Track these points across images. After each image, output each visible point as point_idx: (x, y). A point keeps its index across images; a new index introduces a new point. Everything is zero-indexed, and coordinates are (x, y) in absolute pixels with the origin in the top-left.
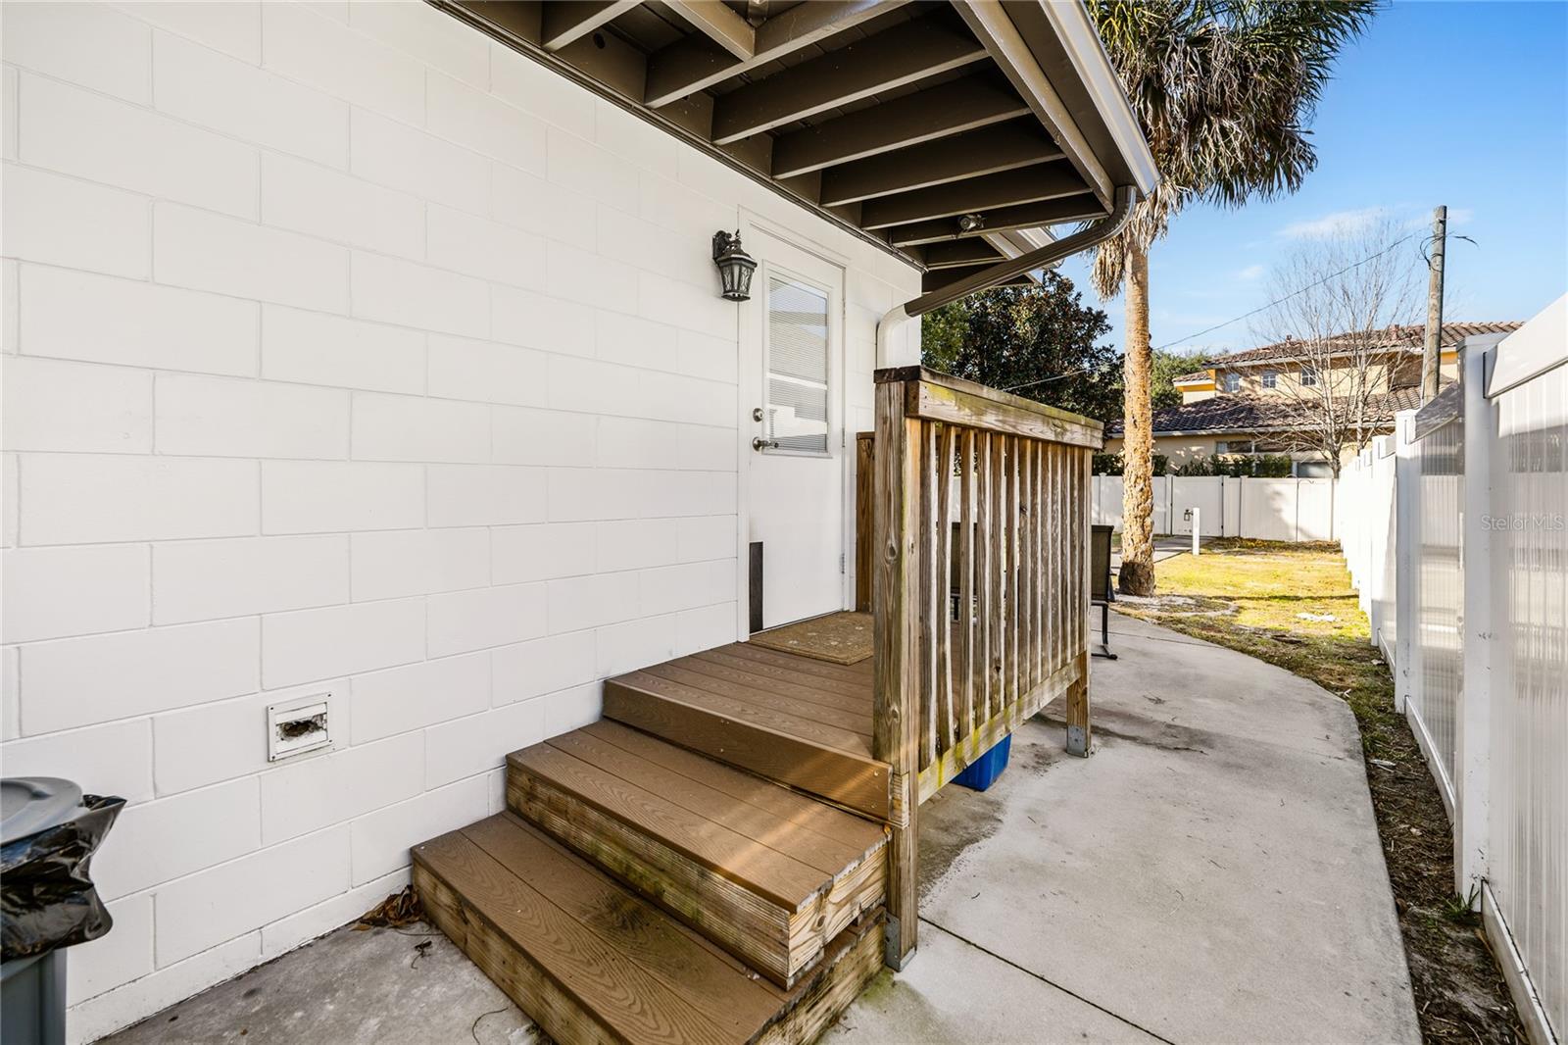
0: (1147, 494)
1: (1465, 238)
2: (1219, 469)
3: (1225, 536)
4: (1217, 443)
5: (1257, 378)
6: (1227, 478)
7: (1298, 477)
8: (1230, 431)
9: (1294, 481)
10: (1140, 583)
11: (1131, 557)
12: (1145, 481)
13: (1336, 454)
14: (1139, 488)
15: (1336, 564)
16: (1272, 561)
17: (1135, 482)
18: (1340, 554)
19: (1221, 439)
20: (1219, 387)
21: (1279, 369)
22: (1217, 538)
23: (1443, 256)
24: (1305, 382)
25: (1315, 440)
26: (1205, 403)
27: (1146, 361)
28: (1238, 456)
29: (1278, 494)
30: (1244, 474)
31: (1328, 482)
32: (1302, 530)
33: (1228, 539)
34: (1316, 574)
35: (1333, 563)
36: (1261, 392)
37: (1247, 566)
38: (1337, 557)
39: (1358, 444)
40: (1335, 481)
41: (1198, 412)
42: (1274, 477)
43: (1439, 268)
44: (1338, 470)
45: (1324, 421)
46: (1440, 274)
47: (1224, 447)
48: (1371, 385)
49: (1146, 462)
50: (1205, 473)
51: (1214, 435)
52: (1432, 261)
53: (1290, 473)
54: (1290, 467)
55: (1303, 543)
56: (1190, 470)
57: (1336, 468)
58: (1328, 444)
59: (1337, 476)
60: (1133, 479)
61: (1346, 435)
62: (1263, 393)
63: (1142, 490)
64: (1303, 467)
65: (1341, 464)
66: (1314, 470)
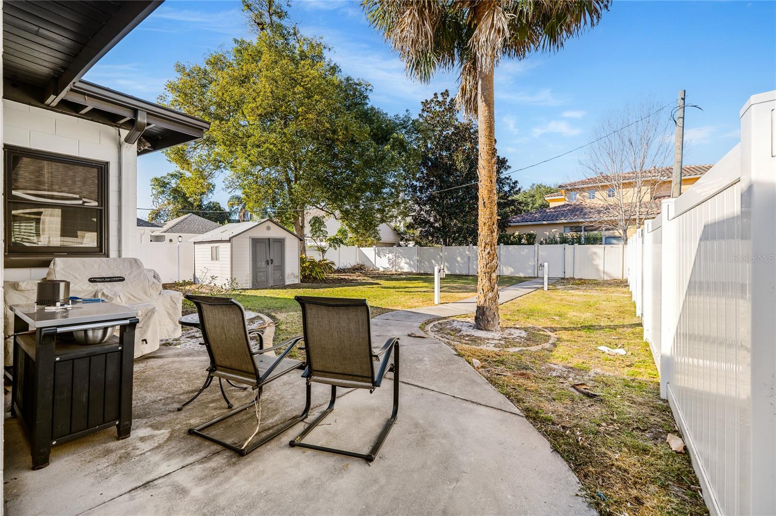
0: (492, 256)
1: (695, 106)
2: (564, 241)
3: (566, 277)
4: (565, 227)
5: (585, 194)
6: (567, 245)
7: (605, 244)
8: (571, 221)
9: (602, 246)
10: (488, 321)
11: (482, 303)
12: (491, 246)
13: (625, 231)
14: (487, 251)
15: (626, 295)
16: (588, 294)
17: (485, 247)
18: (627, 287)
19: (566, 225)
20: (567, 199)
21: (596, 189)
22: (562, 278)
23: (683, 118)
24: (609, 196)
25: (614, 225)
26: (559, 207)
27: (492, 158)
28: (575, 234)
29: (595, 253)
30: (576, 243)
31: (621, 246)
32: (607, 274)
33: (567, 279)
34: (614, 304)
35: (623, 295)
36: (588, 201)
37: (573, 299)
38: (625, 290)
39: (637, 225)
40: (625, 246)
41: (556, 212)
42: (592, 244)
43: (681, 125)
44: (626, 240)
45: (619, 213)
46: (682, 128)
47: (568, 229)
48: (643, 193)
49: (492, 233)
50: (556, 243)
51: (564, 223)
52: (677, 121)
53: (602, 241)
54: (601, 239)
55: (607, 281)
56: (548, 241)
57: (625, 239)
58: (621, 225)
59: (626, 243)
60: (483, 245)
61: (630, 221)
62: (588, 202)
63: (489, 253)
64: (608, 239)
65: (628, 237)
66: (614, 241)
